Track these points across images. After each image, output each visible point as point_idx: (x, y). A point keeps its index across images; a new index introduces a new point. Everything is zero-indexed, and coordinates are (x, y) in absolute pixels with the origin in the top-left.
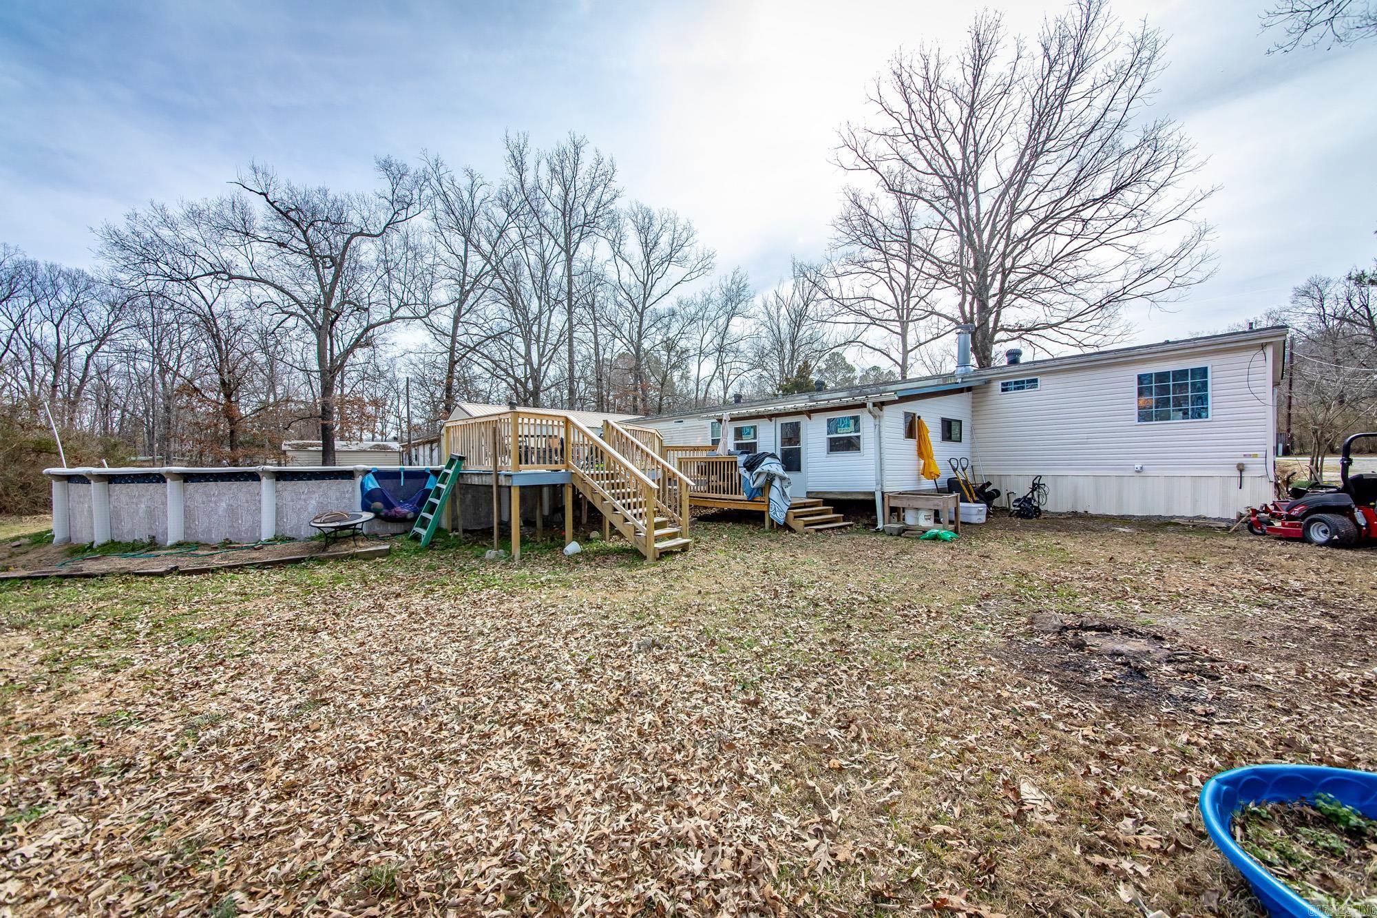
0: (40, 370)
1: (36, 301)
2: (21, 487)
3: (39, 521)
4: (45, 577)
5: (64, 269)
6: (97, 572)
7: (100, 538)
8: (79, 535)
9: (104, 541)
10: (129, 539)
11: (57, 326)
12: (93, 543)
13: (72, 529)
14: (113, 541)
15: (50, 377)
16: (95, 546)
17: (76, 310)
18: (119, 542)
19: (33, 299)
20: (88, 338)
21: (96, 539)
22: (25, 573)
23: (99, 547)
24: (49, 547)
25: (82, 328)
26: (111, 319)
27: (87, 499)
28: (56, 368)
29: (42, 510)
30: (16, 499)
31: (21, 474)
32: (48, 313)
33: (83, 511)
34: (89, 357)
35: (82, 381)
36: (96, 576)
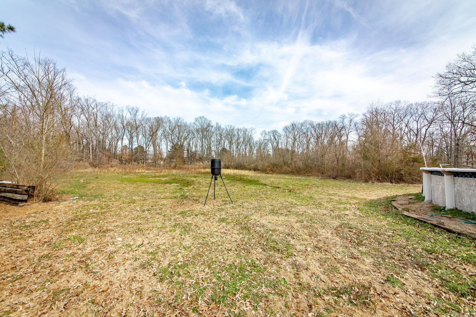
0: (412, 137)
1: (412, 116)
2: (409, 174)
3: (414, 187)
4: (425, 222)
5: (420, 103)
6: (454, 230)
7: (449, 205)
8: (436, 201)
9: (451, 207)
10: (468, 210)
11: (417, 122)
12: (445, 207)
13: (433, 197)
14: (457, 209)
15: (415, 139)
16: (446, 209)
17: (423, 115)
18: (461, 211)
19: (411, 115)
20: (427, 123)
21: (447, 205)
22: (416, 216)
23: (449, 210)
24: (422, 203)
25: (424, 121)
26: (434, 115)
27: (441, 183)
28: (417, 135)
29: (415, 183)
30: (408, 178)
31: (409, 169)
32: (415, 119)
33: (438, 189)
34: (426, 130)
35: (424, 139)
36: (454, 233)
